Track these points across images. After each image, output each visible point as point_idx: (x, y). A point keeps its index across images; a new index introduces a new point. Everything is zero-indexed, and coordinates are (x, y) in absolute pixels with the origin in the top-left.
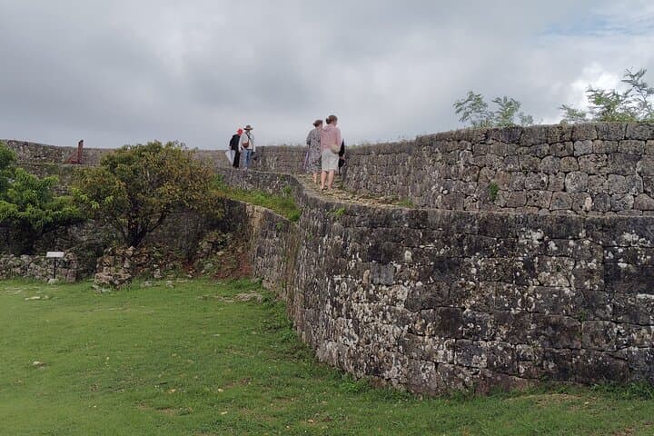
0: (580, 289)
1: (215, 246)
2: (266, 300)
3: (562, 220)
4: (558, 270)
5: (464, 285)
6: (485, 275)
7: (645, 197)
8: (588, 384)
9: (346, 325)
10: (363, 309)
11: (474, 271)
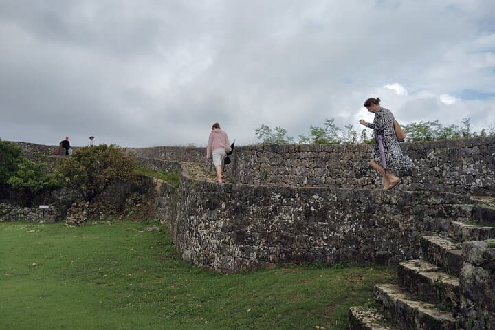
0: (296, 220)
1: (135, 201)
2: (161, 230)
3: (288, 189)
4: (287, 212)
5: (247, 220)
6: (256, 215)
7: (330, 178)
8: (298, 264)
9: (195, 241)
10: (203, 232)
11: (252, 213)
